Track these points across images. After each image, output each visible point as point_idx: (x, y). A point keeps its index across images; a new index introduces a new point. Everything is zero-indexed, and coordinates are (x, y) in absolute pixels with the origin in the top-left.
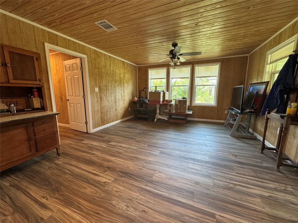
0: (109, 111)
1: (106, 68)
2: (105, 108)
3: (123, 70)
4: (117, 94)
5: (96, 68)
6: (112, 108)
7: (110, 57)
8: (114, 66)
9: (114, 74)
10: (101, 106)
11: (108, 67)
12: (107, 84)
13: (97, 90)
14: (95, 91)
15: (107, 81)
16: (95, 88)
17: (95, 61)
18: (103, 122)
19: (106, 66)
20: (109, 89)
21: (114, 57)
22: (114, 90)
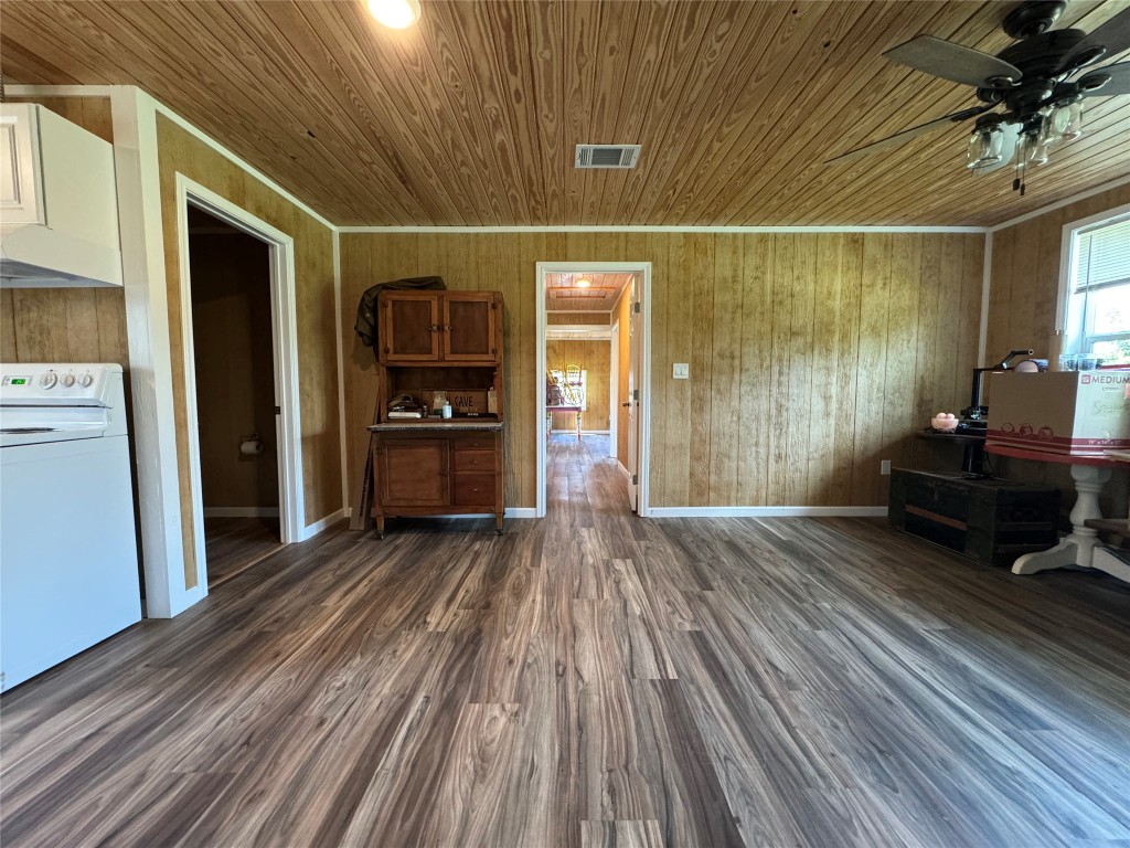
0: (734, 454)
1: (740, 287)
2: (716, 439)
3: (853, 274)
4: (794, 391)
5: (686, 296)
6: (757, 445)
7: (763, 238)
8: (783, 268)
9: (781, 303)
10: (695, 431)
11: (749, 281)
12: (736, 346)
13: (682, 371)
14: (675, 377)
15: (738, 334)
16: (675, 365)
17: (686, 269)
18: (700, 494)
19: (740, 279)
20: (745, 367)
21: (785, 236)
22: (776, 369)
